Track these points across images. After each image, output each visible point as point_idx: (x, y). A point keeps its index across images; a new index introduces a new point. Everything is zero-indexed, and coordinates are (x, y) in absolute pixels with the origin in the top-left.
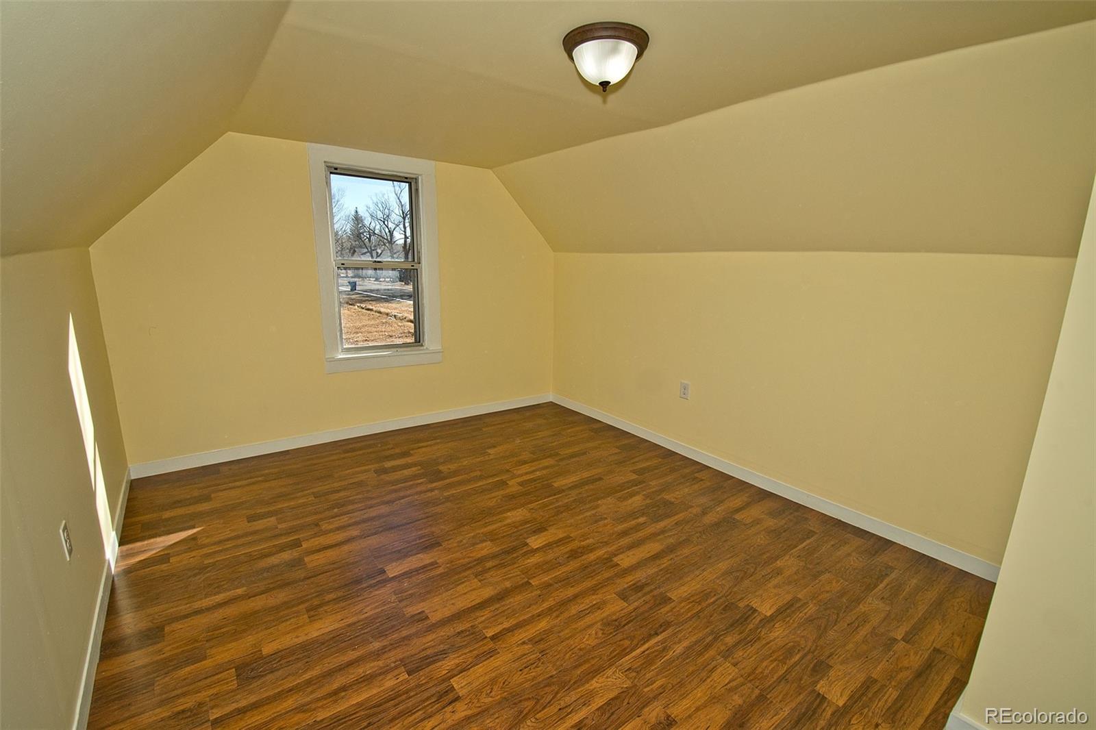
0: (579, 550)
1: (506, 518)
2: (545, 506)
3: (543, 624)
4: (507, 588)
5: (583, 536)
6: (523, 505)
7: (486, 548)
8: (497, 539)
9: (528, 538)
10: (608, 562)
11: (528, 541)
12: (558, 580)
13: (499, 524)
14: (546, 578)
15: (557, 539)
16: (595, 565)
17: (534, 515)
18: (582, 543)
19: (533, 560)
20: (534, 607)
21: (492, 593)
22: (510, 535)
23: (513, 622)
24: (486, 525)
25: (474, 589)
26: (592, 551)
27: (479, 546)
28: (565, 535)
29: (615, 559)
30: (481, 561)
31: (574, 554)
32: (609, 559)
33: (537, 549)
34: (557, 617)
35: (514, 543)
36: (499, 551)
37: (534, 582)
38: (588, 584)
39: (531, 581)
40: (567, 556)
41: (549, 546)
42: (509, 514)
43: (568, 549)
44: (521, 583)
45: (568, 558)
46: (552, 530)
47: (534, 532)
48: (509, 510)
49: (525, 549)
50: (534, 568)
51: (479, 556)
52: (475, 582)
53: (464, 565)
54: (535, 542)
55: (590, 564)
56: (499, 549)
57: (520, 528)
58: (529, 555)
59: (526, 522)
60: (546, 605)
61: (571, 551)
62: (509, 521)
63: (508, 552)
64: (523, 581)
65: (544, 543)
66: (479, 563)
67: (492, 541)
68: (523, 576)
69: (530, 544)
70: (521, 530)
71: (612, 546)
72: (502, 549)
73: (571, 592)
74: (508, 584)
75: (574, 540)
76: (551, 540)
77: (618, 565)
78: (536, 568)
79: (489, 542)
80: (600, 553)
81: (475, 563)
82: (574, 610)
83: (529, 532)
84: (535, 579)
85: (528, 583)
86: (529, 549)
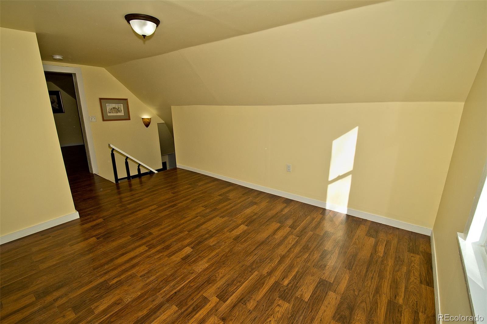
0: (164, 250)
1: (208, 262)
2: (183, 279)
3: (182, 221)
4: (197, 229)
5: (160, 259)
6: (199, 275)
7: (212, 242)
8: (207, 248)
9: (192, 252)
10: (151, 247)
11: (192, 250)
12: (177, 235)
13: (210, 257)
14: (182, 235)
15: (176, 254)
16: (158, 244)
17: (190, 268)
18: (162, 254)
19: (188, 241)
20: (185, 225)
21: (202, 227)
22: (202, 251)
23: (192, 221)
24: (217, 255)
25: (209, 226)
26: (158, 251)
27: (215, 242)
28: (171, 258)
29: (147, 248)
30: (211, 236)
31: (167, 248)
32: (150, 248)
33: (186, 247)
34: (177, 224)
35: (198, 247)
36: (205, 242)
37: (187, 232)
38: (164, 236)
39: (188, 233)
40: (171, 246)
41: (180, 249)
42: (207, 266)
43: (170, 250)
44: (192, 231)
45: (171, 245)
46: (178, 259)
47: (189, 256)
48: (207, 269)
49: (192, 245)
50: (187, 238)
51: (213, 238)
52: (210, 228)
53: (218, 233)
54: (188, 250)
55: (161, 244)
56: (205, 243)
57: (197, 257)
58: (190, 243)
59: (195, 262)
60: (182, 226)
61: (169, 249)
62: (205, 260)
63: (200, 242)
64: (191, 232)
65: (183, 251)
66: (211, 235)
67: (210, 246)
68: (191, 234)
69: (190, 248)
70: (196, 256)
71: (145, 256)
72: (204, 243)
73: (172, 232)
74: (197, 230)
75: (166, 256)
76: (179, 252)
77: (147, 246)
78: (186, 238)
79: (211, 245)
80: (154, 251)
81: (213, 235)
82: (171, 227)
83: (191, 255)
84: (186, 233)
85: (189, 232)
86: (190, 246)
